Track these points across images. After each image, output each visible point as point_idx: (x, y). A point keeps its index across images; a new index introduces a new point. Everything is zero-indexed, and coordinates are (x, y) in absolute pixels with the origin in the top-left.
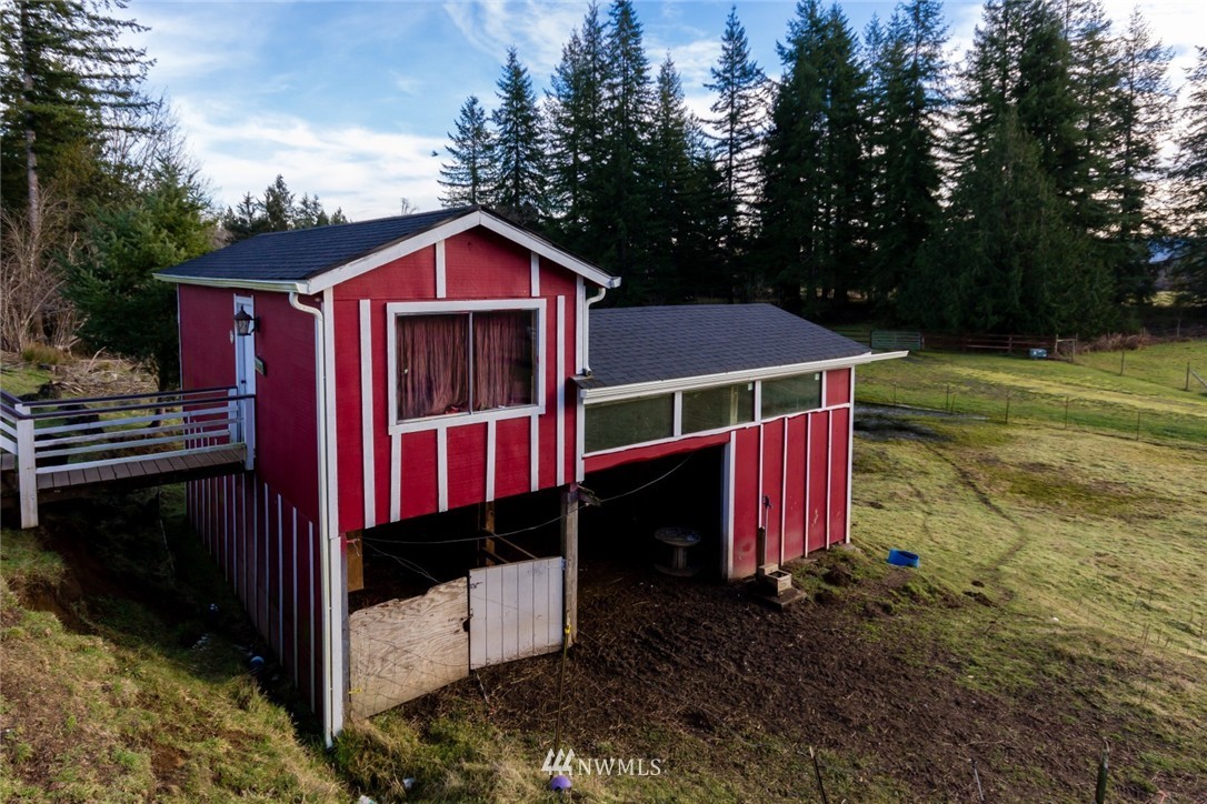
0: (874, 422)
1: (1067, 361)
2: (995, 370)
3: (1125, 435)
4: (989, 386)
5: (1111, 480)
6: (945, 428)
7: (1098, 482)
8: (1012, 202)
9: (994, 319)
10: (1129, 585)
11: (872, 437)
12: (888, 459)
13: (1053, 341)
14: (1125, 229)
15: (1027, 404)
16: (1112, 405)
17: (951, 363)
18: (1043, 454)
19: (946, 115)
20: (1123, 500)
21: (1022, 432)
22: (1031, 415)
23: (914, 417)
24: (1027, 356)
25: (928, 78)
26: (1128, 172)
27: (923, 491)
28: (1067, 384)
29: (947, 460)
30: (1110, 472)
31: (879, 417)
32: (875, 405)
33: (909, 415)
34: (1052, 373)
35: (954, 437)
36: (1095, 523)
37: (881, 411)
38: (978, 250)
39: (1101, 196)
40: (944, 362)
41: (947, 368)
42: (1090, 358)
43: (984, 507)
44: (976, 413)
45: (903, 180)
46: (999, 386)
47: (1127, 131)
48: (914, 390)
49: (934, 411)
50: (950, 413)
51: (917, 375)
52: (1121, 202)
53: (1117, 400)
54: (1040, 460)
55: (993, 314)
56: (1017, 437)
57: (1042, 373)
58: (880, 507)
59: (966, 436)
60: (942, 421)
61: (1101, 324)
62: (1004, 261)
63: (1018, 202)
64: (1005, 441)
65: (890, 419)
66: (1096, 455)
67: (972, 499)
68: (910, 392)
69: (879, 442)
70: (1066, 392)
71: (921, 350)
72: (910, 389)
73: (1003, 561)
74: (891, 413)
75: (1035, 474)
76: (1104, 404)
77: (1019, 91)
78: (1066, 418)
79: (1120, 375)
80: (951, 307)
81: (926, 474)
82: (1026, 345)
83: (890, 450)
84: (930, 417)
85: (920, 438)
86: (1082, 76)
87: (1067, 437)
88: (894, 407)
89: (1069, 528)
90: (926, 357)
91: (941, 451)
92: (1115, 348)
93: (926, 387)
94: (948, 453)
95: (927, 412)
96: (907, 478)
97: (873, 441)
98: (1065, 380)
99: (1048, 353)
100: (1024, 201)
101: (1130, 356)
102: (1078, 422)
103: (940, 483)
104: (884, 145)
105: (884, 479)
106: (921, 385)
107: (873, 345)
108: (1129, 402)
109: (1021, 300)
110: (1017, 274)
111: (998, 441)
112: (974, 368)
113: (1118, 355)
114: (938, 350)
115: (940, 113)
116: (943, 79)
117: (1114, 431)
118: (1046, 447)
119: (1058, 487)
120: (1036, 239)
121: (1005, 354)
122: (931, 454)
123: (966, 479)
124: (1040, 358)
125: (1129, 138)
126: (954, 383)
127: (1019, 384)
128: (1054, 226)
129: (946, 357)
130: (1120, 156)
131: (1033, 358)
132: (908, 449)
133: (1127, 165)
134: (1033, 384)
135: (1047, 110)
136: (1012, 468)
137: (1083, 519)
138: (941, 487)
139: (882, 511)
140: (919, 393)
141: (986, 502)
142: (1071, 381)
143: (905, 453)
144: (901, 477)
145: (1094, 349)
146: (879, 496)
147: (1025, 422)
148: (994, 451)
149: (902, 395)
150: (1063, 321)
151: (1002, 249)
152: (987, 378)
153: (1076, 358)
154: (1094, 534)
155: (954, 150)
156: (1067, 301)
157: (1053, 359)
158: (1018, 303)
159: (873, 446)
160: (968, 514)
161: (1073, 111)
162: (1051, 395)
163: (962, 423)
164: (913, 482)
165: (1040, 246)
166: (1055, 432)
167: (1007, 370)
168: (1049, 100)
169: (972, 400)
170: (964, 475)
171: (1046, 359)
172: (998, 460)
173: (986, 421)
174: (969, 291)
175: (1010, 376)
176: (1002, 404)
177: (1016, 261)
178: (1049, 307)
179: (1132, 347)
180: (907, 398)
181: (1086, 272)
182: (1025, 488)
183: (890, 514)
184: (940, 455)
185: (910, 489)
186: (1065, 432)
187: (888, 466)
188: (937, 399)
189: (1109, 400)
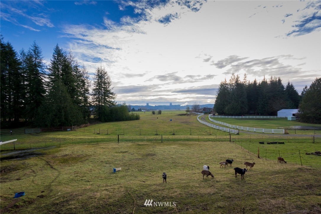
0: (23, 155)
1: (75, 131)
2: (59, 135)
3: (84, 144)
4: (57, 139)
5: (80, 154)
6: (44, 151)
7: (77, 155)
8: (61, 98)
9: (59, 123)
10: (80, 176)
11: (22, 159)
12: (25, 164)
13: (72, 127)
14: (85, 104)
15: (65, 142)
16: (82, 139)
17: (49, 135)
18: (67, 152)
19: (45, 77)
20: (81, 158)
21: (63, 148)
22: (66, 144)
23: (36, 150)
24: (66, 131)
25: (39, 68)
26: (85, 94)
27: (35, 170)
28: (74, 136)
29: (43, 160)
30: (80, 153)
31: (25, 152)
32: (24, 150)
33: (34, 150)
34: (71, 134)
35: (47, 153)
36: (76, 165)
37: (26, 151)
38: (54, 108)
39: (80, 98)
40: (46, 135)
41: (47, 136)
42: (79, 129)
43: (52, 169)
44: (53, 146)
45: (34, 91)
46: (59, 138)
47: (84, 86)
48: (37, 143)
49: (42, 148)
50: (46, 147)
51: (38, 139)
52: (84, 99)
53: (83, 137)
54: (66, 154)
55: (58, 122)
56: (62, 150)
57: (69, 134)
58: (20, 179)
59: (50, 152)
60: (44, 150)
61: (81, 123)
62: (60, 111)
63: (62, 98)
64: (59, 151)
65: (29, 152)
66: (78, 150)
67: (49, 168)
68: (36, 144)
69: (24, 160)
70: (73, 137)
71: (41, 132)
72: (36, 143)
73: (53, 182)
74: (29, 151)
75: (65, 157)
76: (80, 139)
77: (62, 75)
78: (73, 143)
79: (84, 132)
80: (48, 122)
81: (37, 165)
82: (66, 128)
83: (27, 161)
84: (41, 149)
85: (37, 156)
86: (75, 74)
87: (72, 147)
88: (31, 149)
89: (70, 168)
90: (42, 134)
91: (42, 158)
92: (84, 127)
93: (41, 142)
94: (44, 158)
95: (40, 148)
96: (31, 168)
97: (22, 160)
98: (74, 135)
99: (71, 129)
100: (64, 98)
101: (86, 128)
102: (75, 143)
103: (40, 166)
104: (28, 81)
105: (23, 171)
106: (39, 142)
107: (26, 133)
108: (85, 137)
109: (65, 119)
110: (63, 114)
111: (58, 152)
112: (54, 135)
113: (83, 128)
114: (45, 132)
115: (43, 76)
116: (43, 69)
117: (82, 144)
118: (67, 151)
119: (70, 159)
120: (67, 106)
121: (62, 131)
122: (39, 159)
123: (48, 163)
124: (69, 131)
125: (84, 88)
126: (48, 140)
127: (64, 137)
128: (70, 104)
129: (47, 133)
130: (83, 91)
131: (68, 131)
132: (33, 160)
133: (84, 92)
134: (67, 137)
135: (68, 80)
136: (60, 157)
137: (73, 165)
138: (41, 167)
139: (20, 180)
140: (38, 144)
141: (52, 168)
142: (75, 135)
143: (31, 161)
144: (29, 168)
145: (80, 128)
146: (20, 176)
147: (64, 146)
148: (56, 154)
149: (33, 145)
150: (74, 123)
151: (60, 108)
152: (57, 137)
153: (76, 130)
154: (75, 167)
155: (48, 85)
156: (74, 119)
157: (72, 131)
158: (64, 120)
159: (21, 162)
160: (46, 172)
161: (73, 81)
162: (70, 139)
163: (49, 149)
164: (32, 168)
165: (68, 108)
166: (70, 146)
167: (62, 134)
168: (68, 78)
169: (52, 143)
170: (47, 162)
171: (71, 131)
172: (57, 156)
173: (55, 147)
174: (52, 118)
175: (62, 136)
176: (59, 143)
177: (63, 111)
178: (70, 120)
179: (87, 126)
180: (34, 146)
181: (77, 113)
182: (62, 161)
183: (22, 181)
184: (42, 159)
185: (31, 171)
186: (72, 146)
187: (25, 166)
188: (43, 144)
189: (81, 138)
